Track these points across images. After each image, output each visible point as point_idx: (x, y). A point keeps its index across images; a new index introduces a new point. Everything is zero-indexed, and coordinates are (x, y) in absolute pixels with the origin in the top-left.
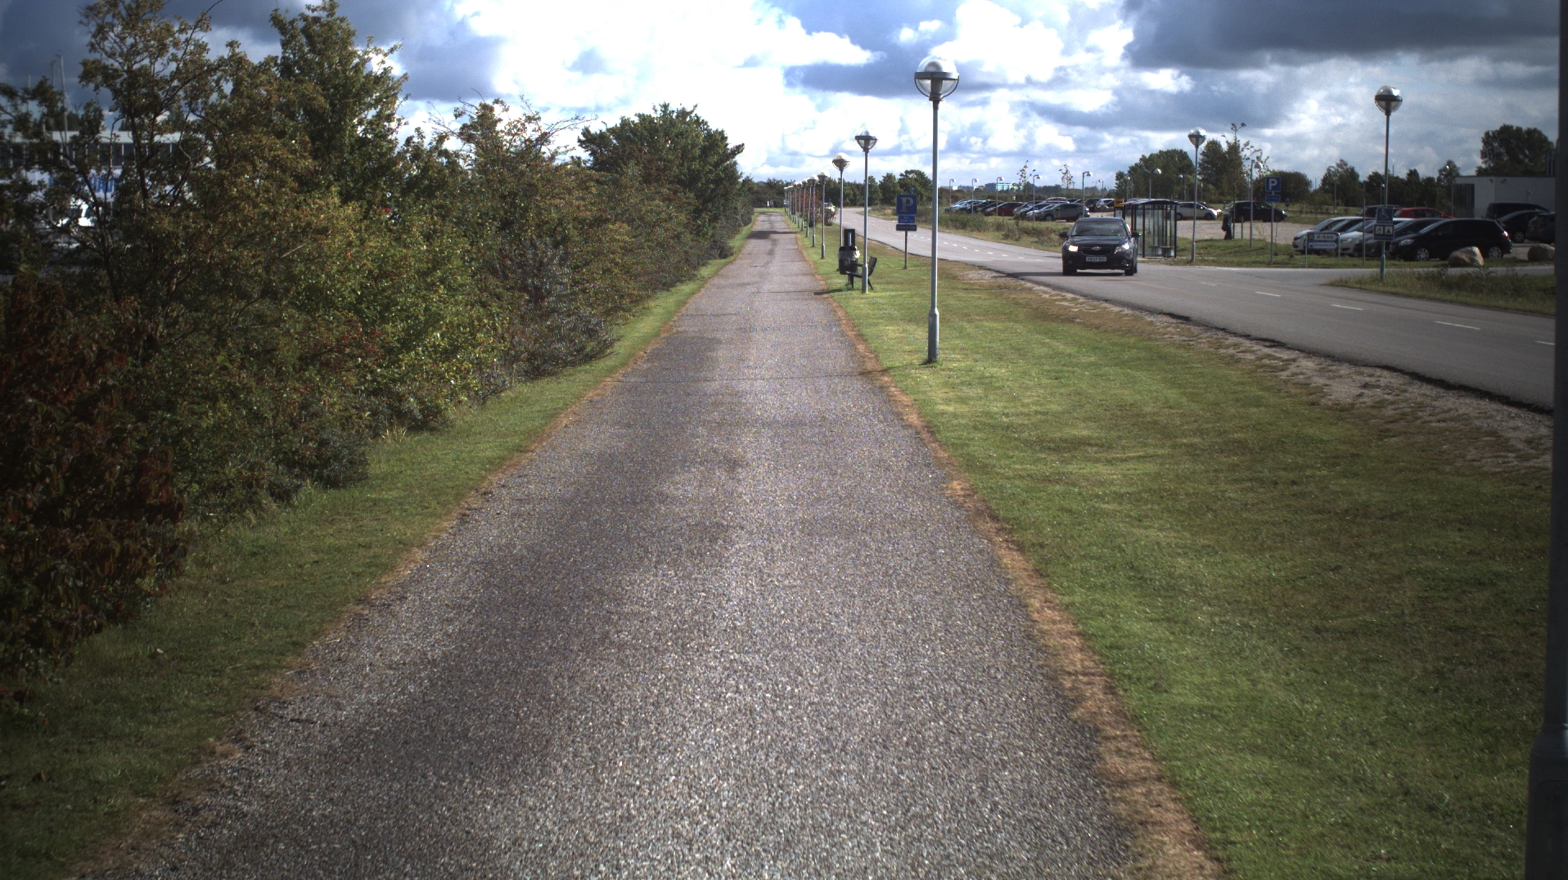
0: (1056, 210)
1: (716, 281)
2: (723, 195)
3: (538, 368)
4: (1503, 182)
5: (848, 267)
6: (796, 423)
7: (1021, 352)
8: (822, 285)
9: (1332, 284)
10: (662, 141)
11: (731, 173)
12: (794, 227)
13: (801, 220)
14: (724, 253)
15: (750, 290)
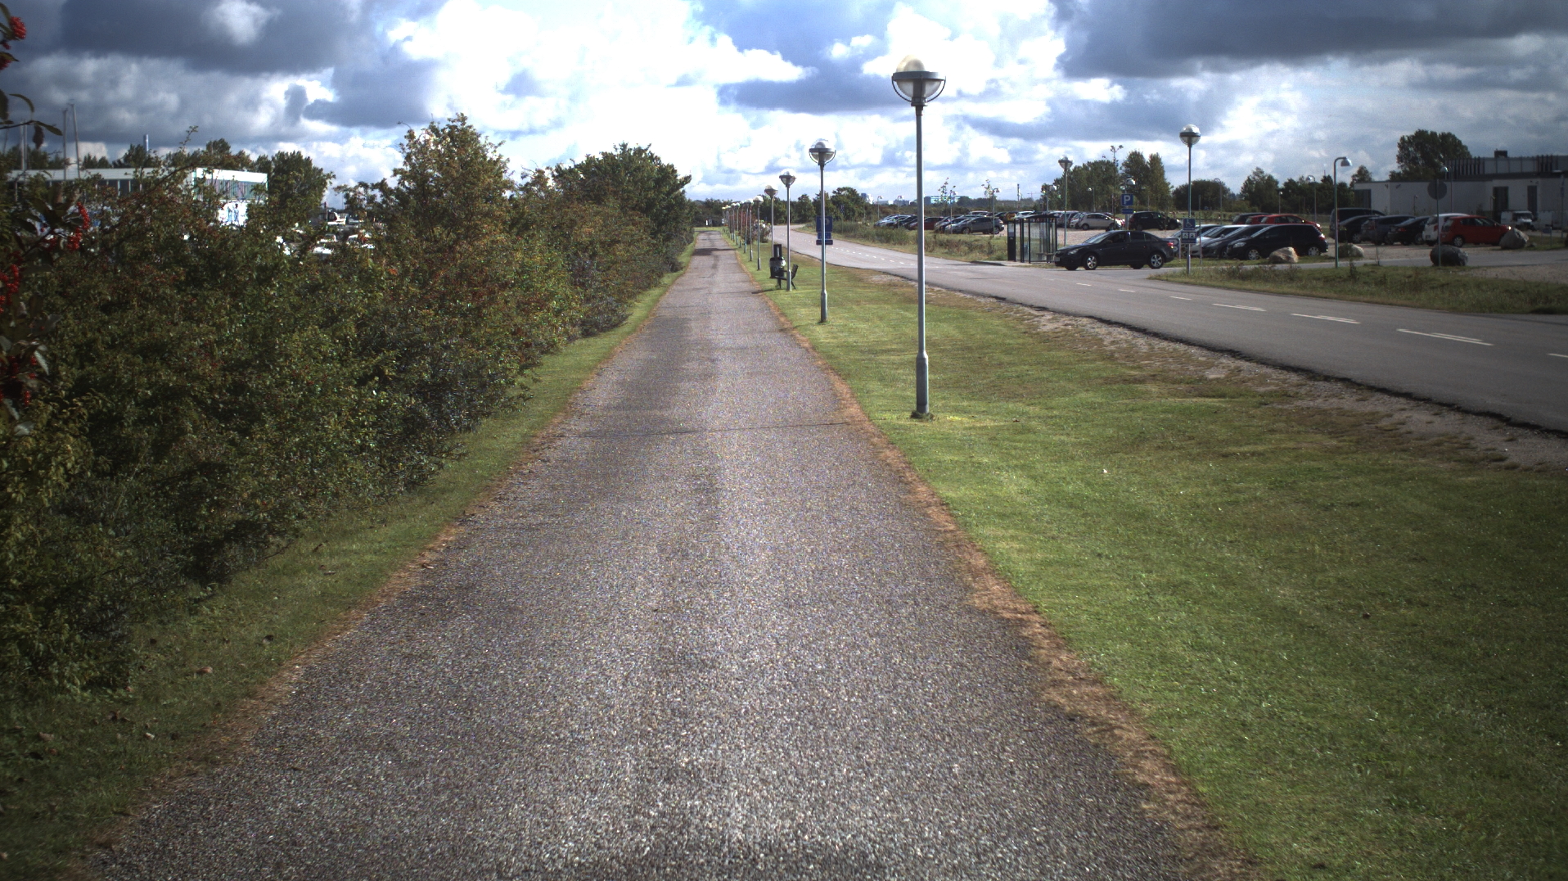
2: (675, 219)
4: (1398, 186)
5: (777, 273)
7: (881, 317)
8: (757, 288)
10: (623, 174)
11: (681, 200)
12: (732, 244)
13: (739, 238)
14: (675, 267)
15: (702, 292)
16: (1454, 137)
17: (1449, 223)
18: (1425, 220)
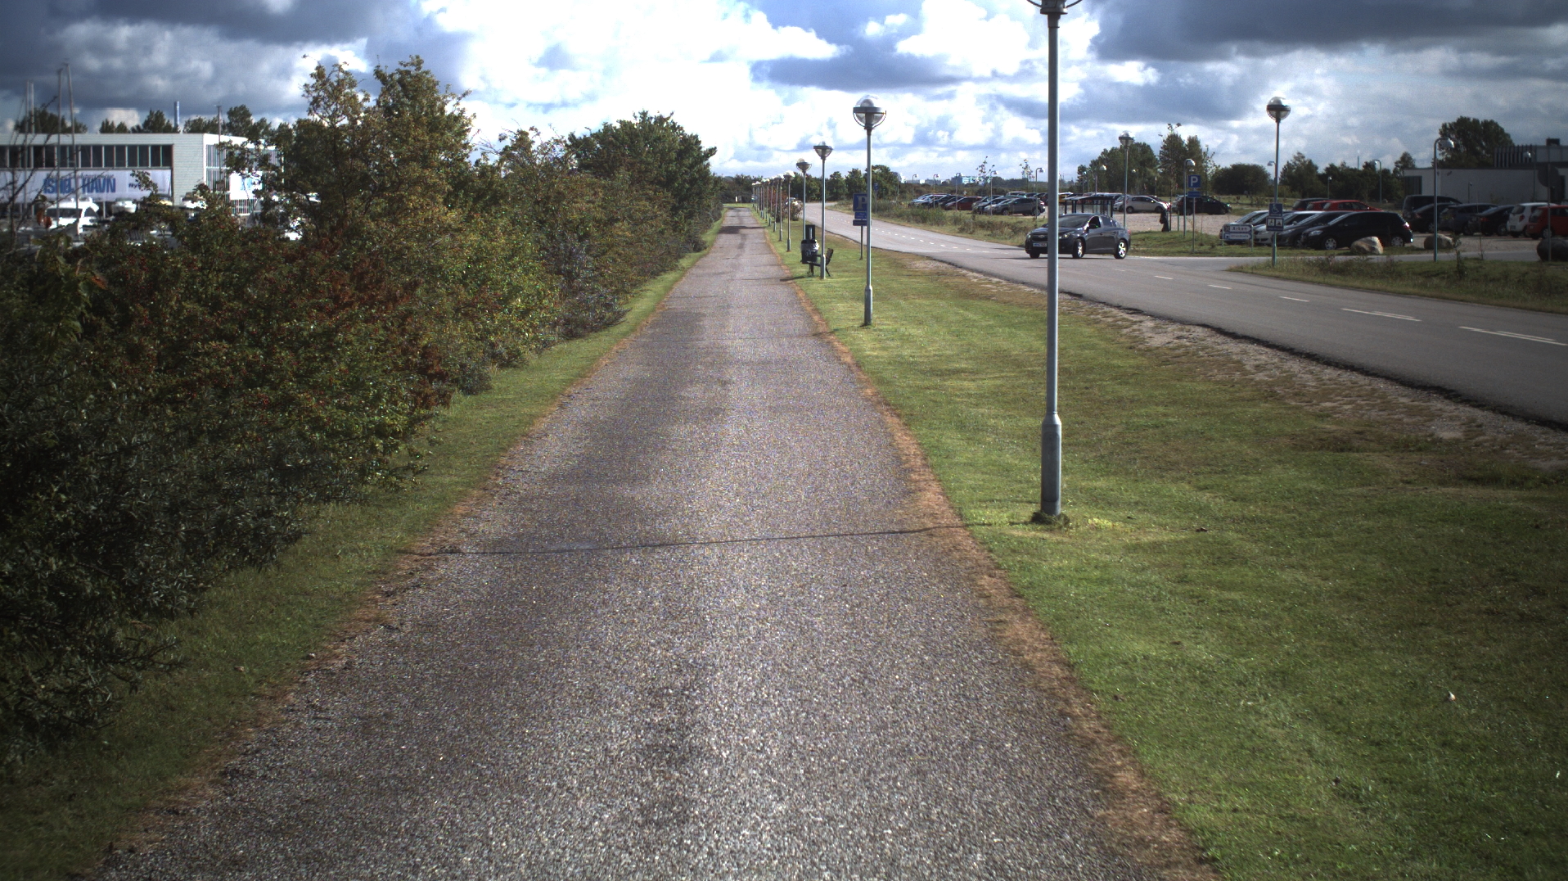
0: (1013, 204)
1: (694, 271)
2: (697, 194)
3: (571, 331)
4: (1449, 174)
5: (809, 257)
6: (765, 363)
7: (938, 319)
8: (787, 274)
9: (1231, 270)
10: (642, 144)
11: (704, 174)
12: (761, 222)
13: (769, 215)
14: (699, 247)
15: (725, 277)
16: (1496, 125)
17: (1537, 213)
18: (1510, 209)
